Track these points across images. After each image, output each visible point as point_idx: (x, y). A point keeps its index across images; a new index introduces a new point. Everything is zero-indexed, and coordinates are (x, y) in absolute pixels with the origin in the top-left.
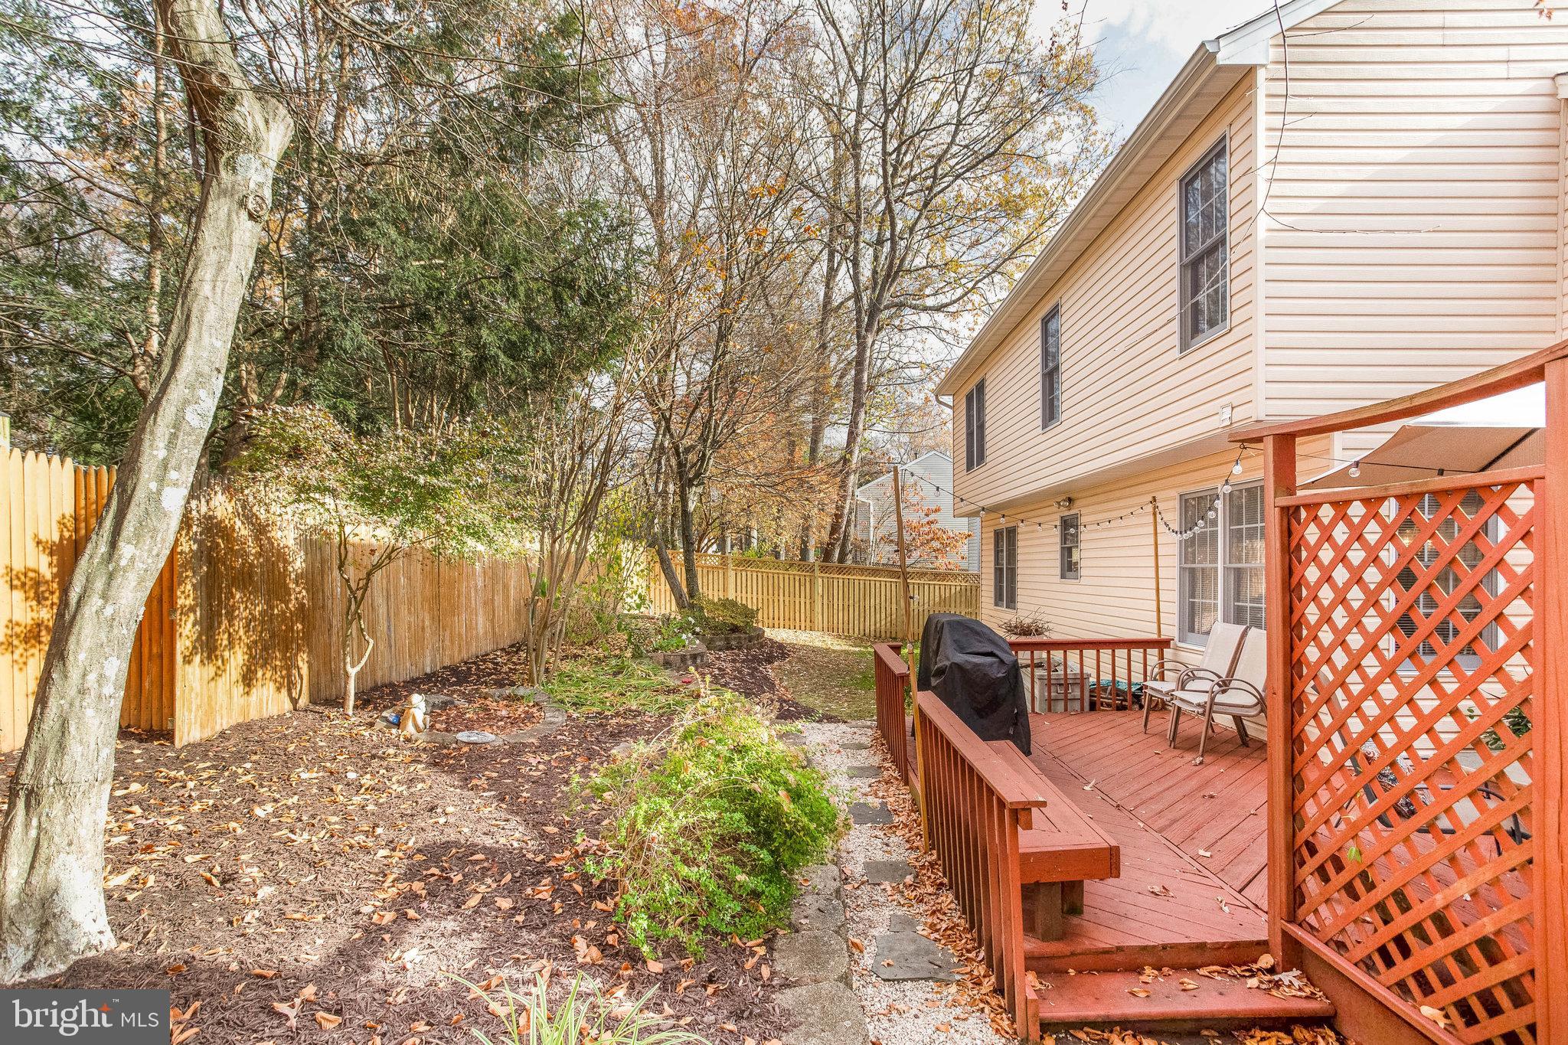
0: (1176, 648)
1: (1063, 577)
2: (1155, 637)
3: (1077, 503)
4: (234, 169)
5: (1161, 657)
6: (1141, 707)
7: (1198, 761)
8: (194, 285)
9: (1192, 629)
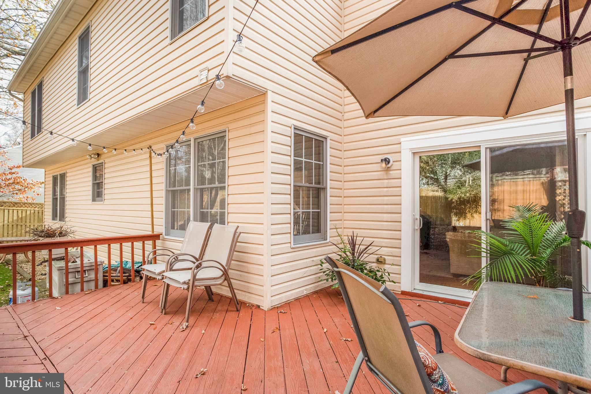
0: (164, 240)
1: (94, 200)
2: (150, 233)
5: (154, 246)
6: (141, 278)
7: (185, 324)
9: (173, 228)
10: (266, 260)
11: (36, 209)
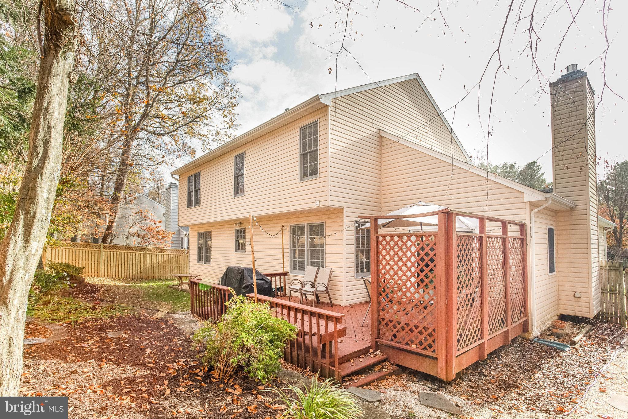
0: (290, 275)
1: (236, 251)
2: (283, 272)
3: (244, 225)
4: (65, 58)
5: (285, 279)
8: (50, 111)
9: (295, 269)
10: (343, 284)
11: (174, 254)
